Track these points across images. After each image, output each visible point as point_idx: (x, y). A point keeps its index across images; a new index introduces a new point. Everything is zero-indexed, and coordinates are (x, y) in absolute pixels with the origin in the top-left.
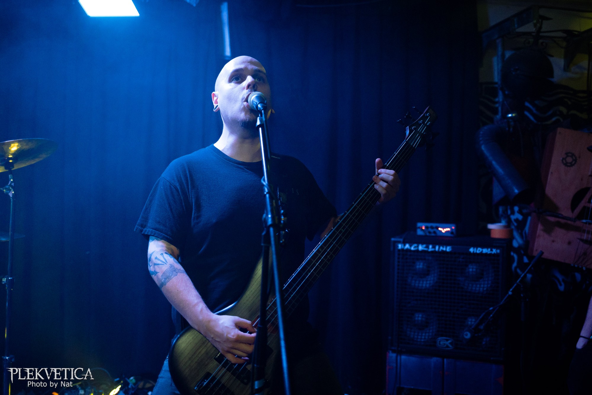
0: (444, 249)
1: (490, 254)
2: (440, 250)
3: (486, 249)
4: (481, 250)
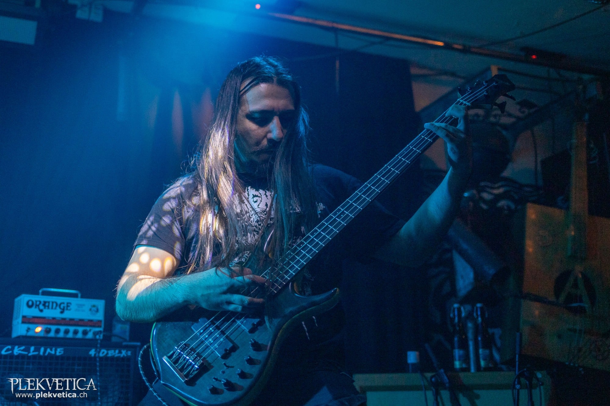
0: (53, 352)
1: (118, 359)
2: (47, 354)
3: (113, 351)
4: (106, 352)
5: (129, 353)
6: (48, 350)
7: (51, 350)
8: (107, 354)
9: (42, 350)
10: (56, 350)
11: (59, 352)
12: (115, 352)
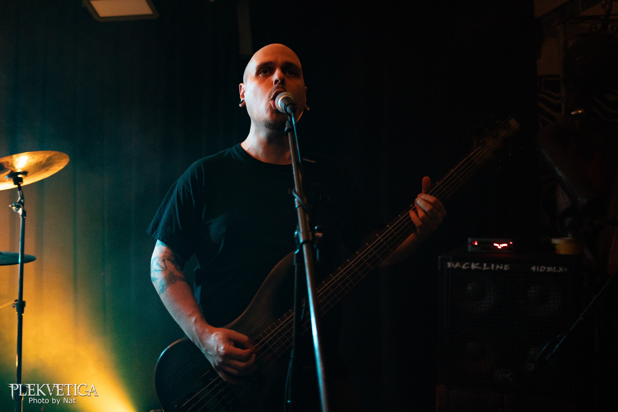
0: (501, 268)
1: (556, 273)
2: (496, 269)
3: (551, 268)
4: (545, 268)
5: (566, 269)
6: (498, 266)
7: (500, 266)
8: (546, 269)
9: (493, 266)
10: (503, 266)
11: (506, 267)
12: (553, 268)
